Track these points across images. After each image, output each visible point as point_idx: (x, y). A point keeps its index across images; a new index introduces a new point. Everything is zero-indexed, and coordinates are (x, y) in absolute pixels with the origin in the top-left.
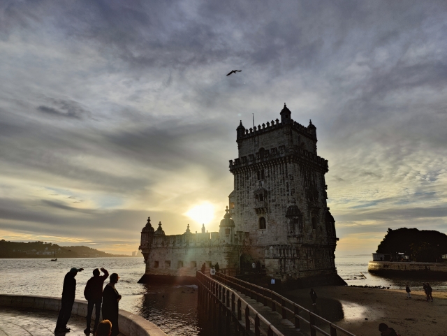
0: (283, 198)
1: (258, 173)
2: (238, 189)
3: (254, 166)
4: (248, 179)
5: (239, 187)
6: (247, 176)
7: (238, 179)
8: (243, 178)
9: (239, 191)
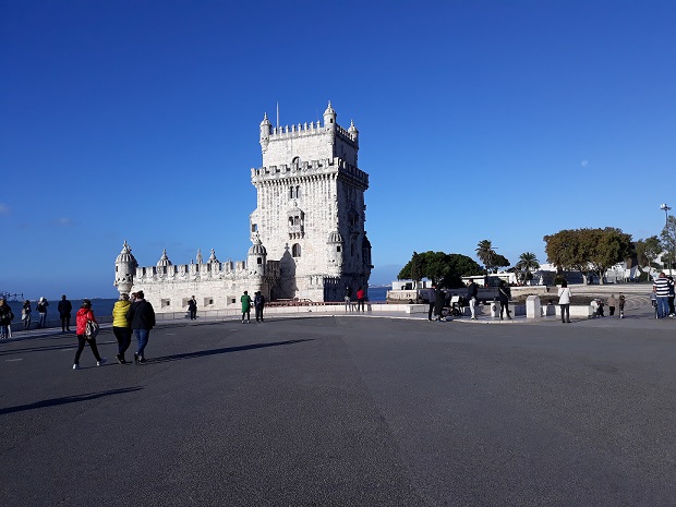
0: (323, 221)
1: (292, 189)
2: (263, 207)
3: (287, 180)
4: (278, 195)
5: (265, 205)
6: (276, 191)
7: (263, 195)
8: (271, 194)
9: (264, 210)
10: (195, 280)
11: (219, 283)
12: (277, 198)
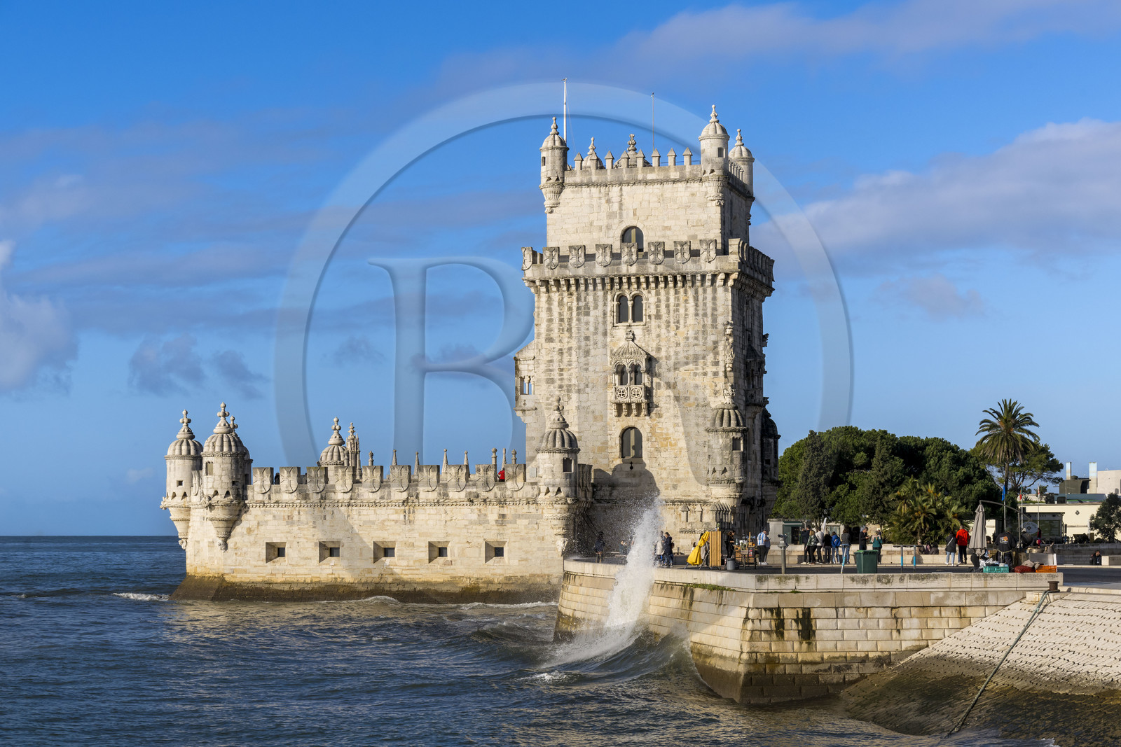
0: (699, 380)
3: (612, 280)
4: (587, 314)
5: (555, 334)
6: (582, 304)
7: (549, 310)
8: (570, 309)
9: (552, 345)
10: (405, 502)
11: (466, 510)
12: (584, 319)
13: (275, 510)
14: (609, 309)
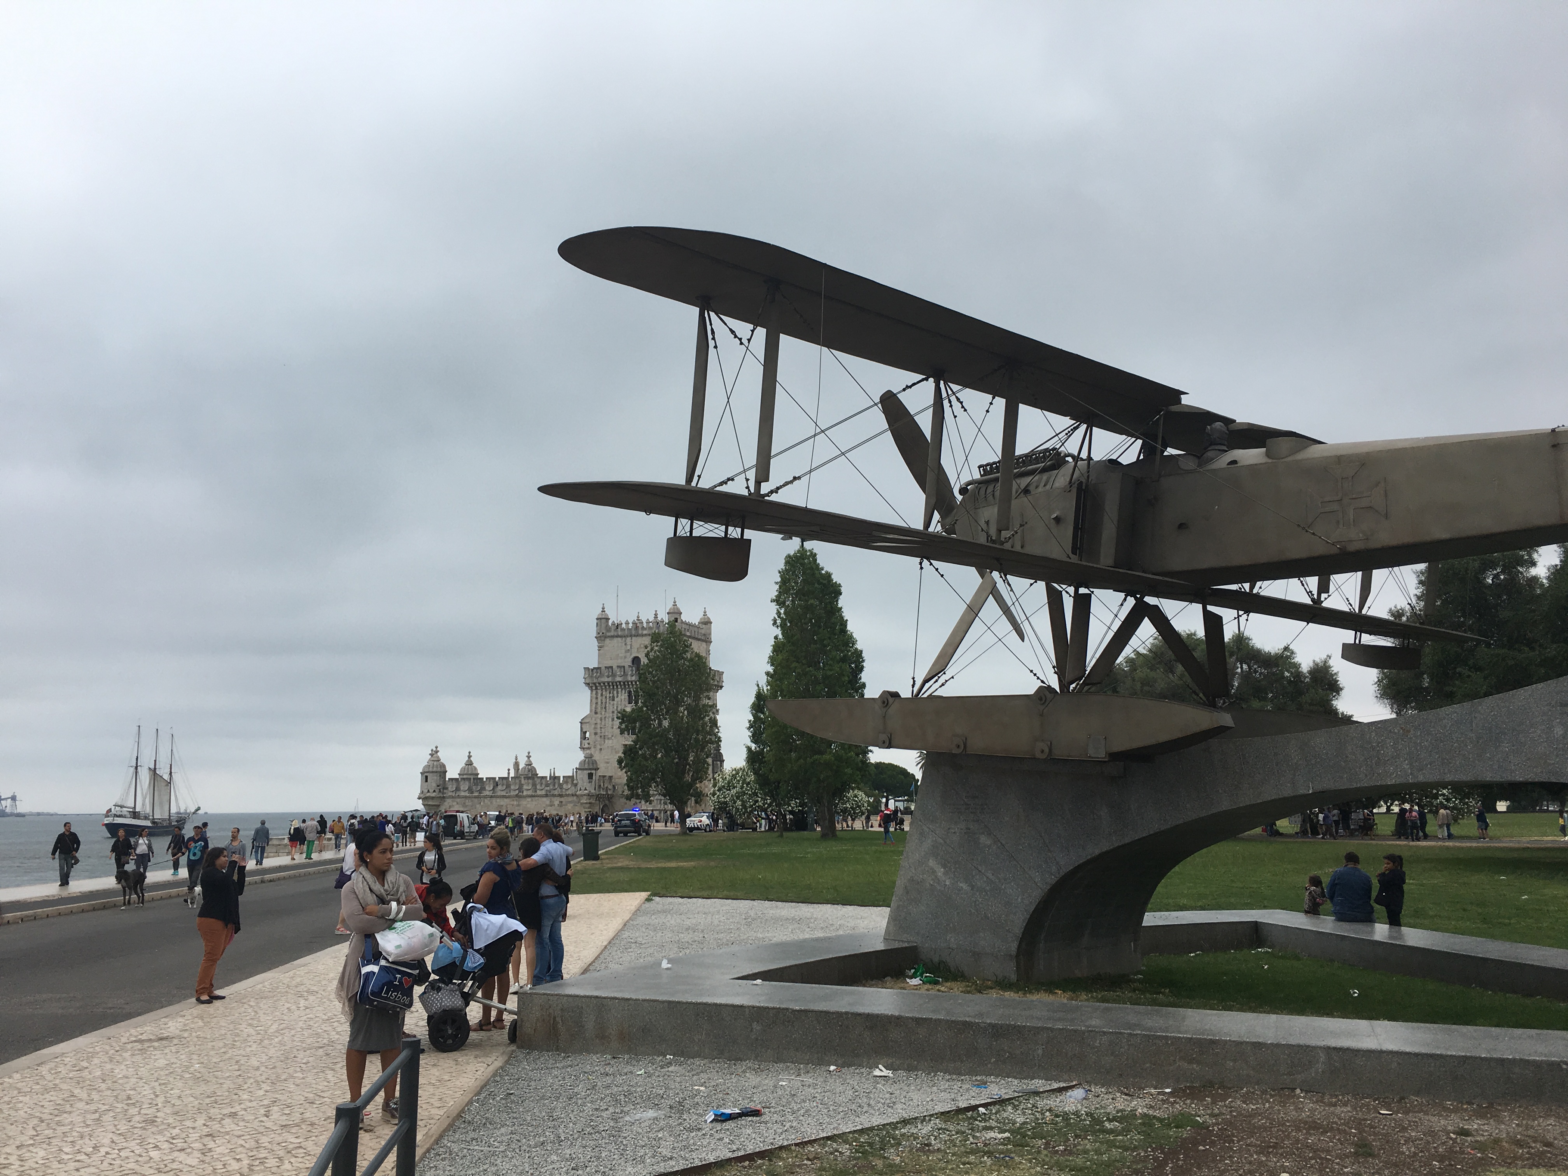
1: (630, 692)
2: (596, 713)
3: (624, 683)
4: (613, 700)
5: (599, 710)
6: (611, 695)
7: (597, 698)
8: (606, 697)
9: (597, 715)
10: (517, 796)
11: (544, 799)
12: (612, 702)
13: (458, 800)
14: (623, 698)
